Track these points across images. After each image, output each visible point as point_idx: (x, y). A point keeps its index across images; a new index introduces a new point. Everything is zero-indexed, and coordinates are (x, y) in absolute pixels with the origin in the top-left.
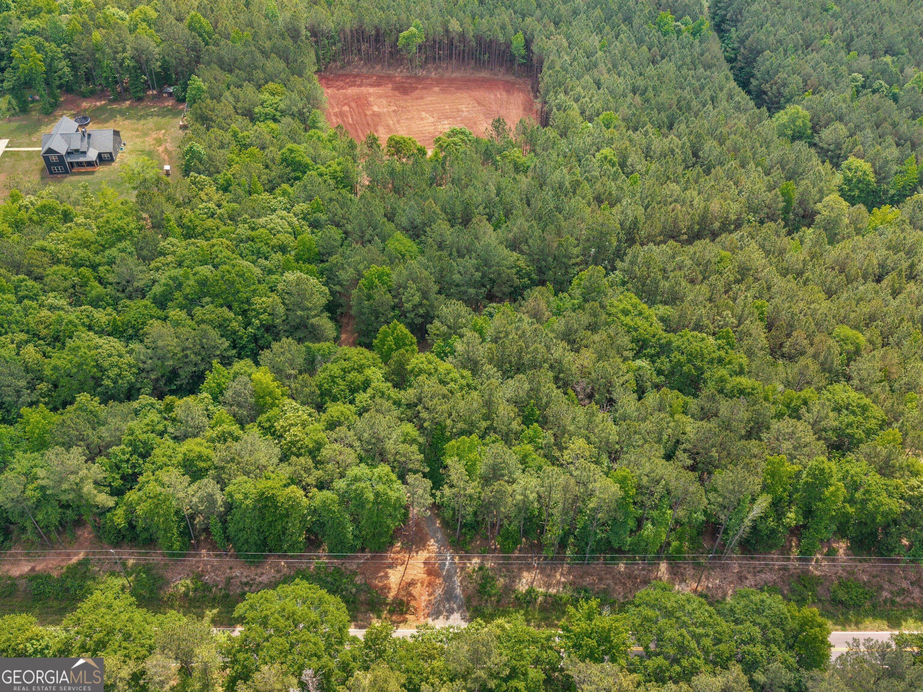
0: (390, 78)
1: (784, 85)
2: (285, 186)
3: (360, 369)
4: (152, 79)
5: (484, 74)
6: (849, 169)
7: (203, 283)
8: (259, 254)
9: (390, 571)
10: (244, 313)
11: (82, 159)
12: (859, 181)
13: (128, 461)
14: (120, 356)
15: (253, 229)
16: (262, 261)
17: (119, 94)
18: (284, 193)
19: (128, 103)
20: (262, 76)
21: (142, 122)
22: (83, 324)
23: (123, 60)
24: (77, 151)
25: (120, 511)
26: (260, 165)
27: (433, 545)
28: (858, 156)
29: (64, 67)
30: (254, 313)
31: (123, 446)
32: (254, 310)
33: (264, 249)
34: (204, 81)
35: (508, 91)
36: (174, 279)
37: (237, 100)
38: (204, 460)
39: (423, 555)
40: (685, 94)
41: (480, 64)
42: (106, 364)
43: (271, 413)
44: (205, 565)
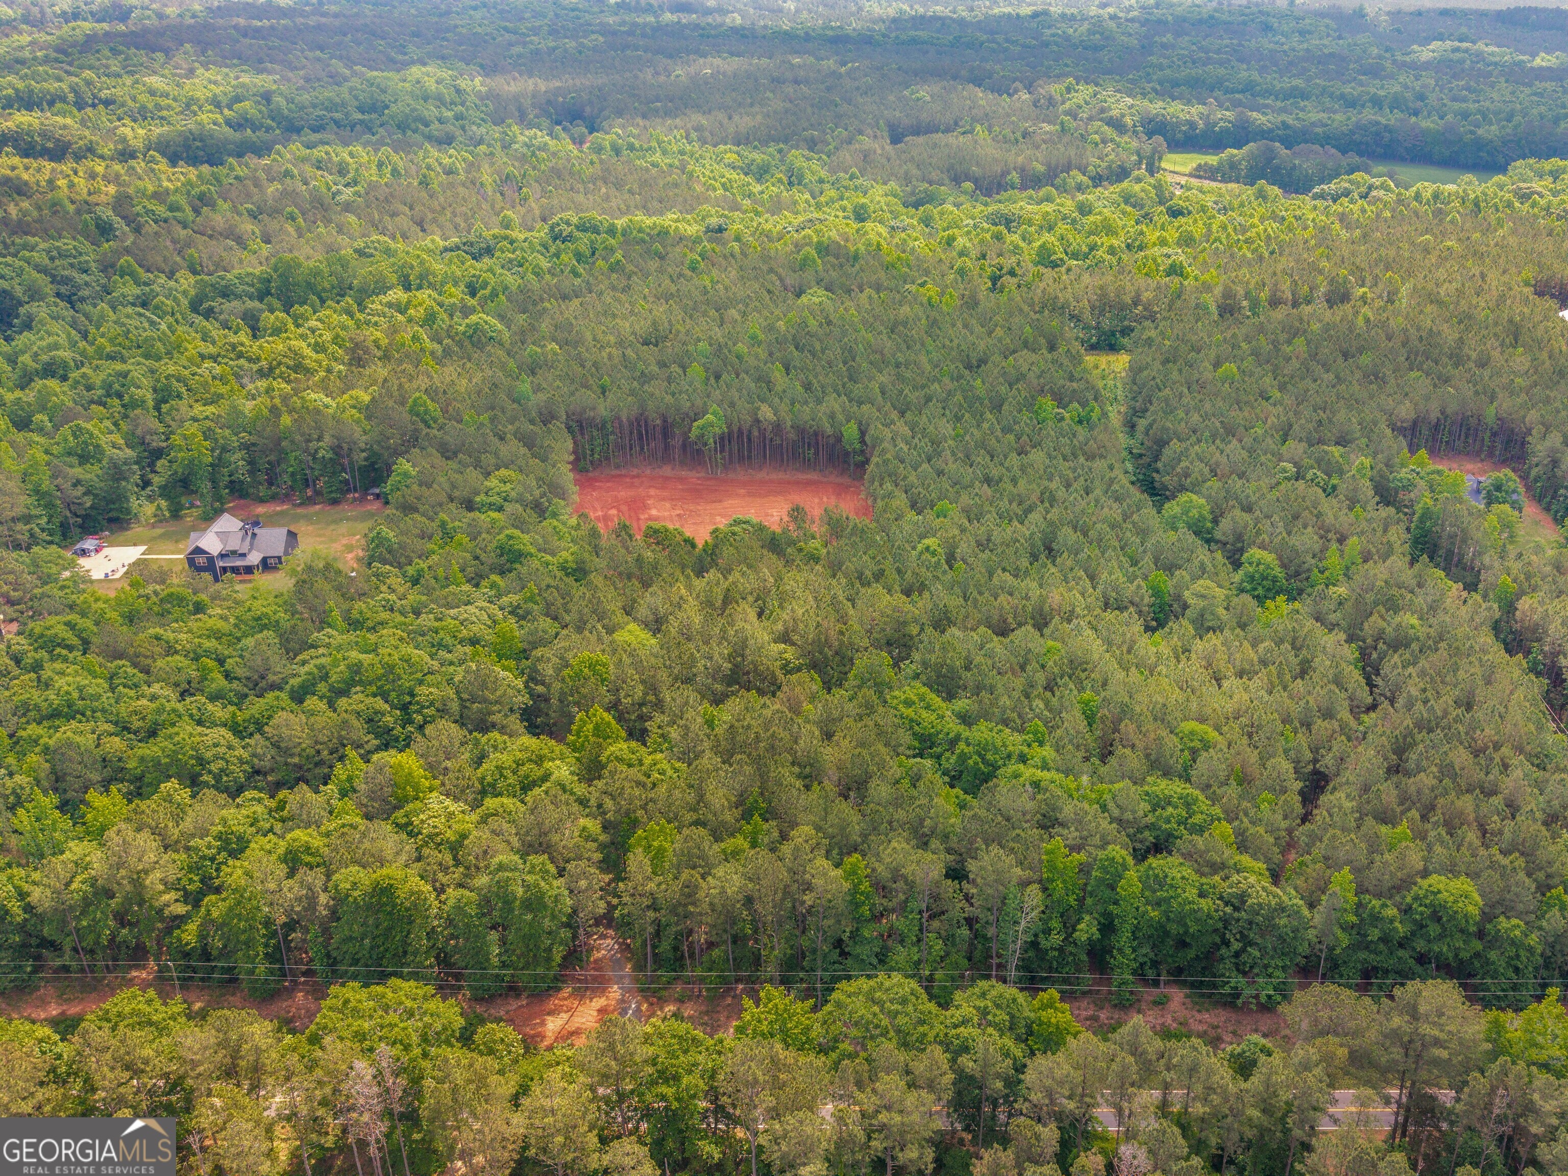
0: (681, 480)
1: (1187, 475)
2: (494, 577)
3: (539, 760)
4: (353, 477)
5: (813, 476)
6: (1251, 564)
7: (356, 669)
8: (441, 645)
9: (549, 1018)
10: (404, 708)
11: (239, 563)
12: (1265, 578)
13: (213, 859)
14: (230, 747)
15: (438, 619)
16: (442, 653)
17: (309, 498)
18: (493, 586)
19: (318, 507)
20: (493, 461)
21: (332, 527)
22: (191, 716)
23: (316, 451)
24: (234, 552)
25: (192, 927)
26: (468, 555)
27: (615, 992)
28: (1262, 547)
29: (238, 459)
30: (416, 707)
31: (209, 839)
32: (418, 703)
33: (448, 640)
34: (414, 466)
35: (838, 495)
36: (321, 668)
37: (454, 486)
38: (311, 854)
39: (599, 1002)
40: (1053, 485)
41: (808, 465)
42: (209, 755)
43: (409, 807)
44: (298, 1009)
